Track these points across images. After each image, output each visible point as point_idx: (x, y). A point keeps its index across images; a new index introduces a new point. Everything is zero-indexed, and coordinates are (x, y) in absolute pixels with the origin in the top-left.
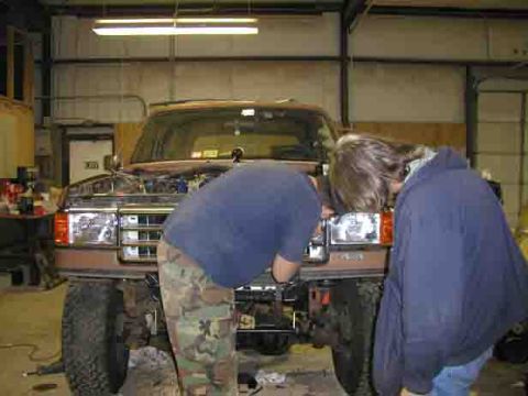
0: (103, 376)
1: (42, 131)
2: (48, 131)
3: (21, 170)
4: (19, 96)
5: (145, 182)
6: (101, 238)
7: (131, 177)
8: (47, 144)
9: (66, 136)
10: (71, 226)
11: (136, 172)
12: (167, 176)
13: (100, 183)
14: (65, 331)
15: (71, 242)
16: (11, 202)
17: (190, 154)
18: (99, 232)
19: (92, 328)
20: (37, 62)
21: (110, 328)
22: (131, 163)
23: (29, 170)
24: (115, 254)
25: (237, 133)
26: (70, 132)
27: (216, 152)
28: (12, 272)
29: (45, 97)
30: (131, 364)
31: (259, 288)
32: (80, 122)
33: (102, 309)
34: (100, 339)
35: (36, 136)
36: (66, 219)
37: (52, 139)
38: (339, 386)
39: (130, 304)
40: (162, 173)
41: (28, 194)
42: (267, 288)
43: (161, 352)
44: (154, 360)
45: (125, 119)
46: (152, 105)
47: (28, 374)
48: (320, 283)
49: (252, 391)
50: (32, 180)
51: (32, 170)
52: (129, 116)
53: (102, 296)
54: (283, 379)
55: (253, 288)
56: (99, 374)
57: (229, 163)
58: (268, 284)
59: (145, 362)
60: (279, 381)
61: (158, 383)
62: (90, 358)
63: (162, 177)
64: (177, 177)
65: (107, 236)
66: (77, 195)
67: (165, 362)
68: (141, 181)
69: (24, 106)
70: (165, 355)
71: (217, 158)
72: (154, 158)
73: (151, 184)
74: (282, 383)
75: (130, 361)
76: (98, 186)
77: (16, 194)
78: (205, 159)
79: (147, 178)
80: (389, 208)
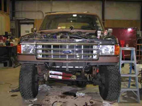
2: (14, 21)
3: (6, 33)
4: (5, 11)
5: (44, 36)
6: (31, 52)
7: (40, 34)
8: (14, 26)
9: (19, 23)
10: (22, 48)
11: (41, 33)
12: (51, 34)
14: (20, 79)
15: (22, 53)
16: (4, 42)
17: (57, 28)
18: (30, 50)
19: (28, 79)
21: (33, 79)
22: (40, 30)
24: (35, 57)
25: (71, 22)
26: (21, 22)
27: (65, 27)
28: (4, 63)
29: (13, 11)
30: (39, 90)
31: (78, 67)
32: (24, 19)
33: (31, 73)
35: (11, 23)
37: (15, 24)
38: (101, 97)
40: (49, 33)
41: (9, 40)
42: (80, 67)
44: (46, 88)
46: (46, 13)
47: (9, 92)
48: (96, 66)
49: (75, 98)
50: (10, 36)
51: (10, 33)
52: (39, 17)
54: (84, 94)
55: (76, 67)
56: (30, 92)
57: (69, 30)
58: (81, 66)
59: (43, 89)
60: (83, 95)
61: (47, 95)
62: (27, 87)
63: (49, 34)
64: (54, 34)
65: (33, 51)
66: (24, 39)
67: (49, 89)
68: (43, 35)
69: (7, 14)
70: (49, 87)
71: (66, 29)
72: (46, 29)
73: (46, 36)
74: (84, 96)
75: (39, 89)
76: (30, 37)
77: (5, 40)
78: (62, 29)
79: (44, 34)
80: (117, 44)
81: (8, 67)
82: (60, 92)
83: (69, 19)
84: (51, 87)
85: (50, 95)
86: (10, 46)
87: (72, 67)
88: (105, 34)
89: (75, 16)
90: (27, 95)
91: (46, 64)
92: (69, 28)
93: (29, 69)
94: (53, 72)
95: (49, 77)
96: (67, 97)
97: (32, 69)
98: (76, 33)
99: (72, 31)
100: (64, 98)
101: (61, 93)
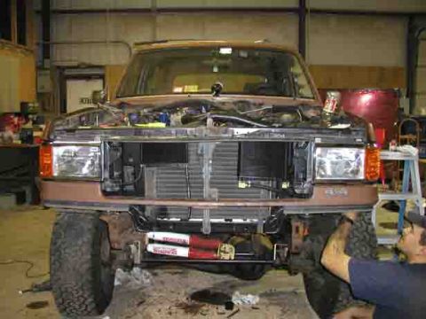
0: (90, 300)
1: (43, 72)
2: (48, 72)
3: (24, 105)
4: (22, 41)
5: (130, 115)
6: (85, 170)
7: (116, 110)
8: (47, 84)
9: (63, 76)
10: (55, 158)
11: (121, 105)
12: (150, 109)
13: (87, 116)
14: (53, 258)
15: (55, 174)
16: (14, 132)
17: (172, 88)
18: (83, 164)
19: (78, 255)
20: (38, 12)
21: (96, 255)
22: (117, 97)
23: (31, 105)
24: (99, 186)
25: (216, 70)
26: (67, 72)
27: (196, 87)
28: (17, 194)
29: (46, 43)
30: (116, 283)
31: (240, 221)
32: (75, 64)
33: (88, 237)
34: (86, 266)
36: (50, 151)
37: (52, 79)
38: (310, 307)
39: (114, 235)
40: (146, 107)
41: (29, 125)
42: (248, 221)
43: (144, 271)
44: (137, 279)
45: (113, 62)
46: (137, 44)
47: (23, 292)
49: (230, 312)
50: (33, 114)
51: (34, 104)
52: (116, 58)
53: (88, 226)
54: (258, 299)
55: (235, 221)
56: (86, 299)
57: (209, 98)
58: (250, 216)
59: (129, 281)
60: (254, 303)
61: (141, 303)
62: (77, 284)
63: (145, 110)
64: (160, 110)
65: (91, 169)
66: (61, 128)
67: (148, 281)
68: (127, 111)
69: (27, 50)
70: (148, 274)
71: (198, 93)
72: (138, 93)
73: (134, 117)
74: (257, 304)
75: (116, 280)
76: (84, 119)
77: (19, 125)
78: (187, 93)
79: (131, 111)
80: (372, 143)
81: (27, 205)
82: (183, 292)
83: (206, 62)
84: (155, 275)
85: (152, 304)
86: (32, 143)
87: (223, 221)
88: (329, 111)
89: (225, 51)
90: (77, 307)
91: (137, 209)
92: (210, 90)
93: (82, 224)
94: (160, 236)
95: (146, 249)
96: (204, 308)
97: (90, 226)
98: (233, 106)
99: (218, 99)
100: (196, 313)
101: (186, 294)
